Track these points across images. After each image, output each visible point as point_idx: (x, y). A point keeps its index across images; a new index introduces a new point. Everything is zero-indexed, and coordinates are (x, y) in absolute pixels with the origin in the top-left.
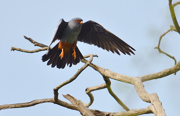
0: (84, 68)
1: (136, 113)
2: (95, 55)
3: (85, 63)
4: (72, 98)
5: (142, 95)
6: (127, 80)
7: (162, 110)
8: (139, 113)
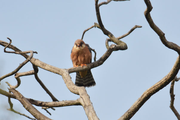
0: (25, 63)
1: (66, 104)
2: (35, 51)
3: (26, 59)
4: (16, 92)
5: (70, 87)
6: (56, 71)
7: (90, 104)
8: (69, 104)
